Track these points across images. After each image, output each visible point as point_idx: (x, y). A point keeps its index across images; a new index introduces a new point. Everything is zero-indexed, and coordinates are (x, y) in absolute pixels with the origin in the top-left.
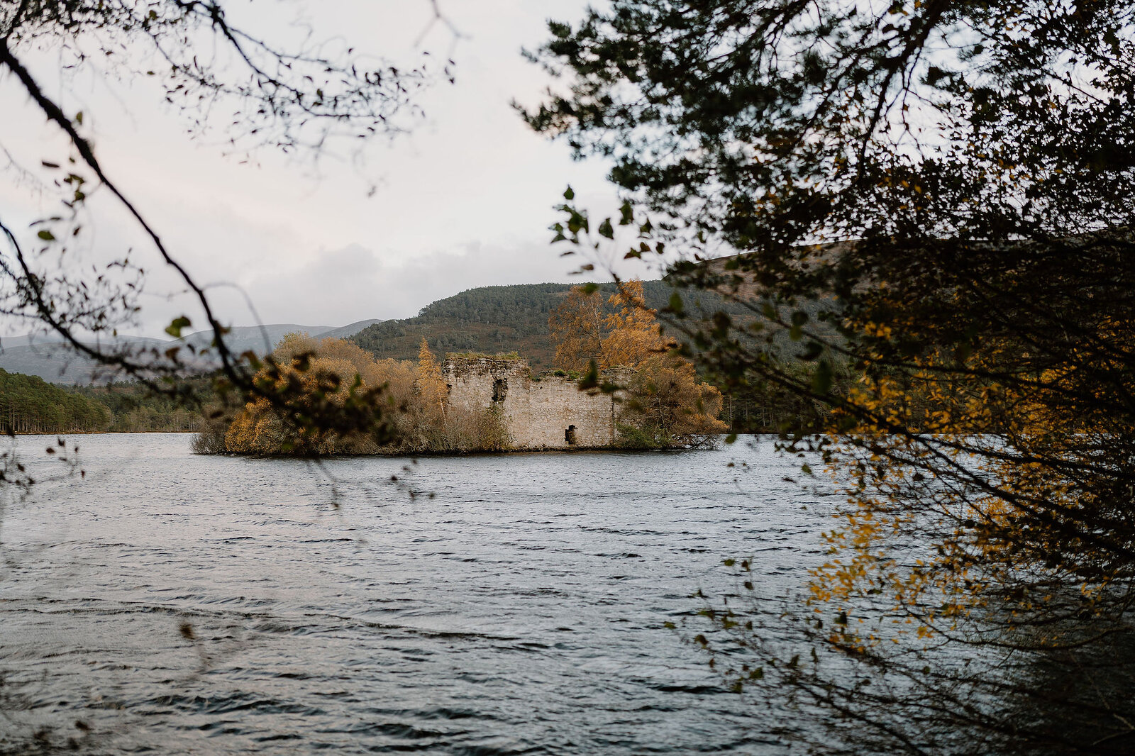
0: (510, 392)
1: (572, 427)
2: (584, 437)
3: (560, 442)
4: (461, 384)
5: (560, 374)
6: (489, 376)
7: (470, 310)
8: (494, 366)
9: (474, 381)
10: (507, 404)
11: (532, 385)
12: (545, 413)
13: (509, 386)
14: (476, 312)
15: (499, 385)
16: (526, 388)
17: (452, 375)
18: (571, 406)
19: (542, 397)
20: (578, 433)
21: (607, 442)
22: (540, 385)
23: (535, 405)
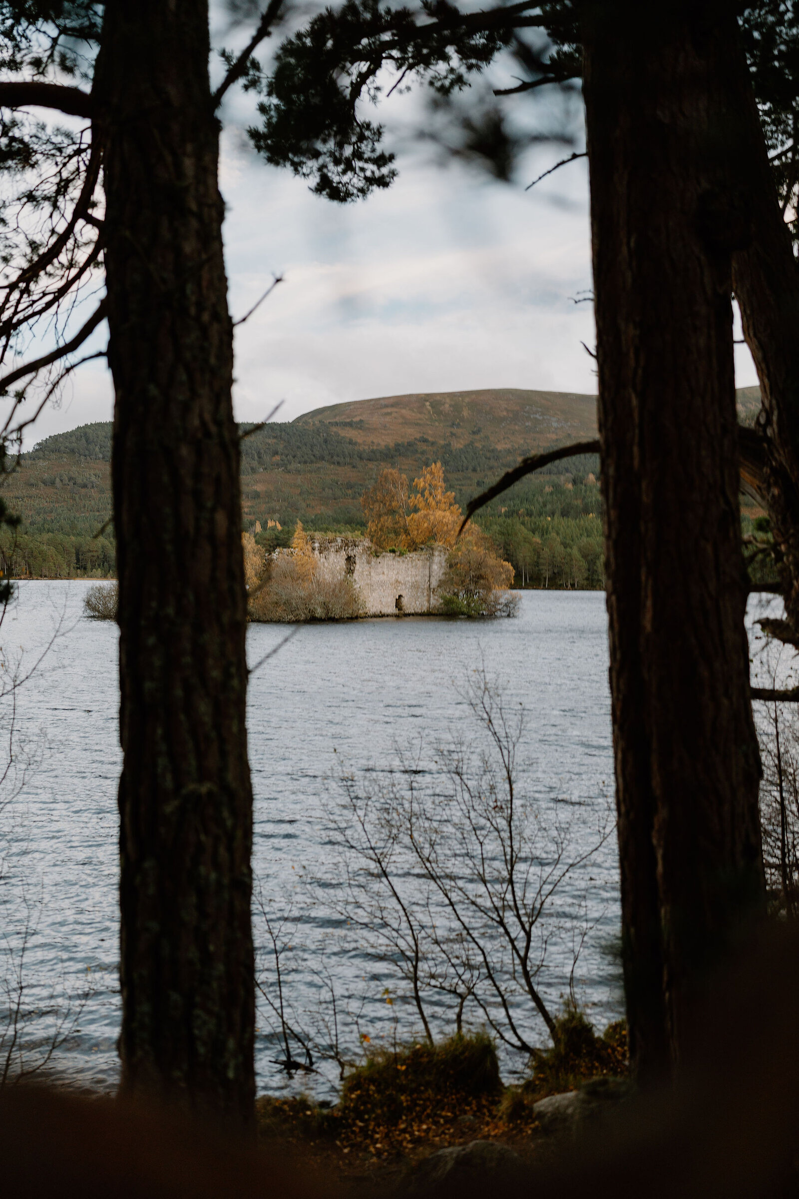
0: (357, 567)
1: (400, 596)
2: (410, 605)
3: (392, 609)
4: (323, 560)
5: (393, 551)
6: (343, 553)
7: (91, 447)
8: (347, 545)
9: (332, 556)
10: (356, 575)
11: (374, 560)
12: (382, 584)
13: (357, 561)
14: (97, 449)
15: (350, 560)
16: (369, 562)
17: (317, 552)
18: (400, 578)
19: (380, 570)
20: (405, 601)
21: (425, 609)
22: (379, 560)
23: (376, 578)
